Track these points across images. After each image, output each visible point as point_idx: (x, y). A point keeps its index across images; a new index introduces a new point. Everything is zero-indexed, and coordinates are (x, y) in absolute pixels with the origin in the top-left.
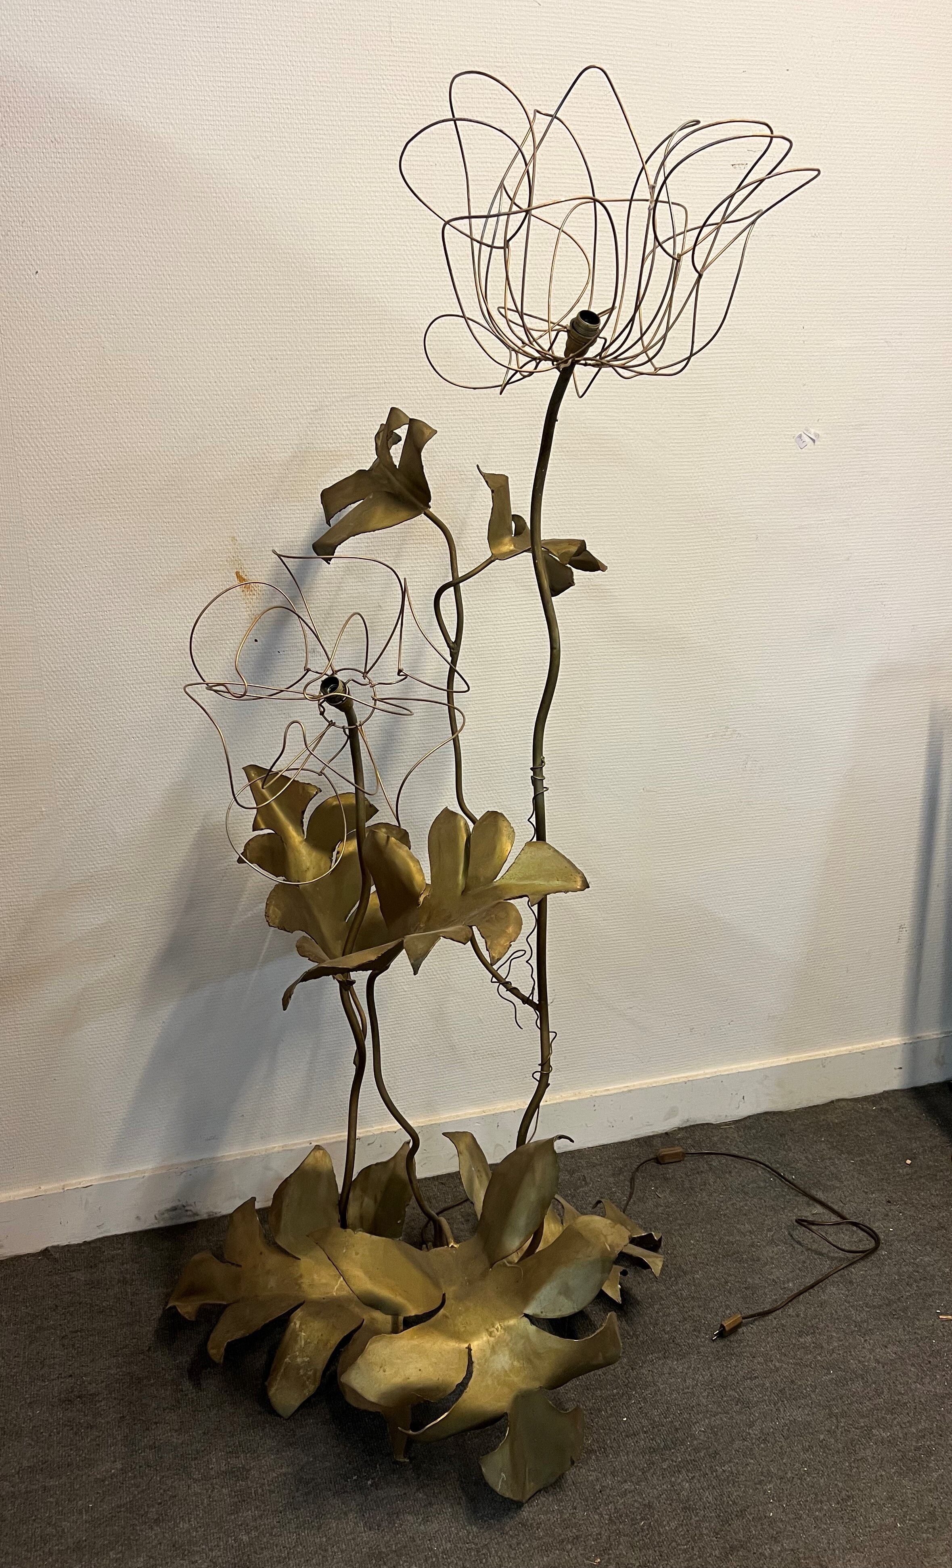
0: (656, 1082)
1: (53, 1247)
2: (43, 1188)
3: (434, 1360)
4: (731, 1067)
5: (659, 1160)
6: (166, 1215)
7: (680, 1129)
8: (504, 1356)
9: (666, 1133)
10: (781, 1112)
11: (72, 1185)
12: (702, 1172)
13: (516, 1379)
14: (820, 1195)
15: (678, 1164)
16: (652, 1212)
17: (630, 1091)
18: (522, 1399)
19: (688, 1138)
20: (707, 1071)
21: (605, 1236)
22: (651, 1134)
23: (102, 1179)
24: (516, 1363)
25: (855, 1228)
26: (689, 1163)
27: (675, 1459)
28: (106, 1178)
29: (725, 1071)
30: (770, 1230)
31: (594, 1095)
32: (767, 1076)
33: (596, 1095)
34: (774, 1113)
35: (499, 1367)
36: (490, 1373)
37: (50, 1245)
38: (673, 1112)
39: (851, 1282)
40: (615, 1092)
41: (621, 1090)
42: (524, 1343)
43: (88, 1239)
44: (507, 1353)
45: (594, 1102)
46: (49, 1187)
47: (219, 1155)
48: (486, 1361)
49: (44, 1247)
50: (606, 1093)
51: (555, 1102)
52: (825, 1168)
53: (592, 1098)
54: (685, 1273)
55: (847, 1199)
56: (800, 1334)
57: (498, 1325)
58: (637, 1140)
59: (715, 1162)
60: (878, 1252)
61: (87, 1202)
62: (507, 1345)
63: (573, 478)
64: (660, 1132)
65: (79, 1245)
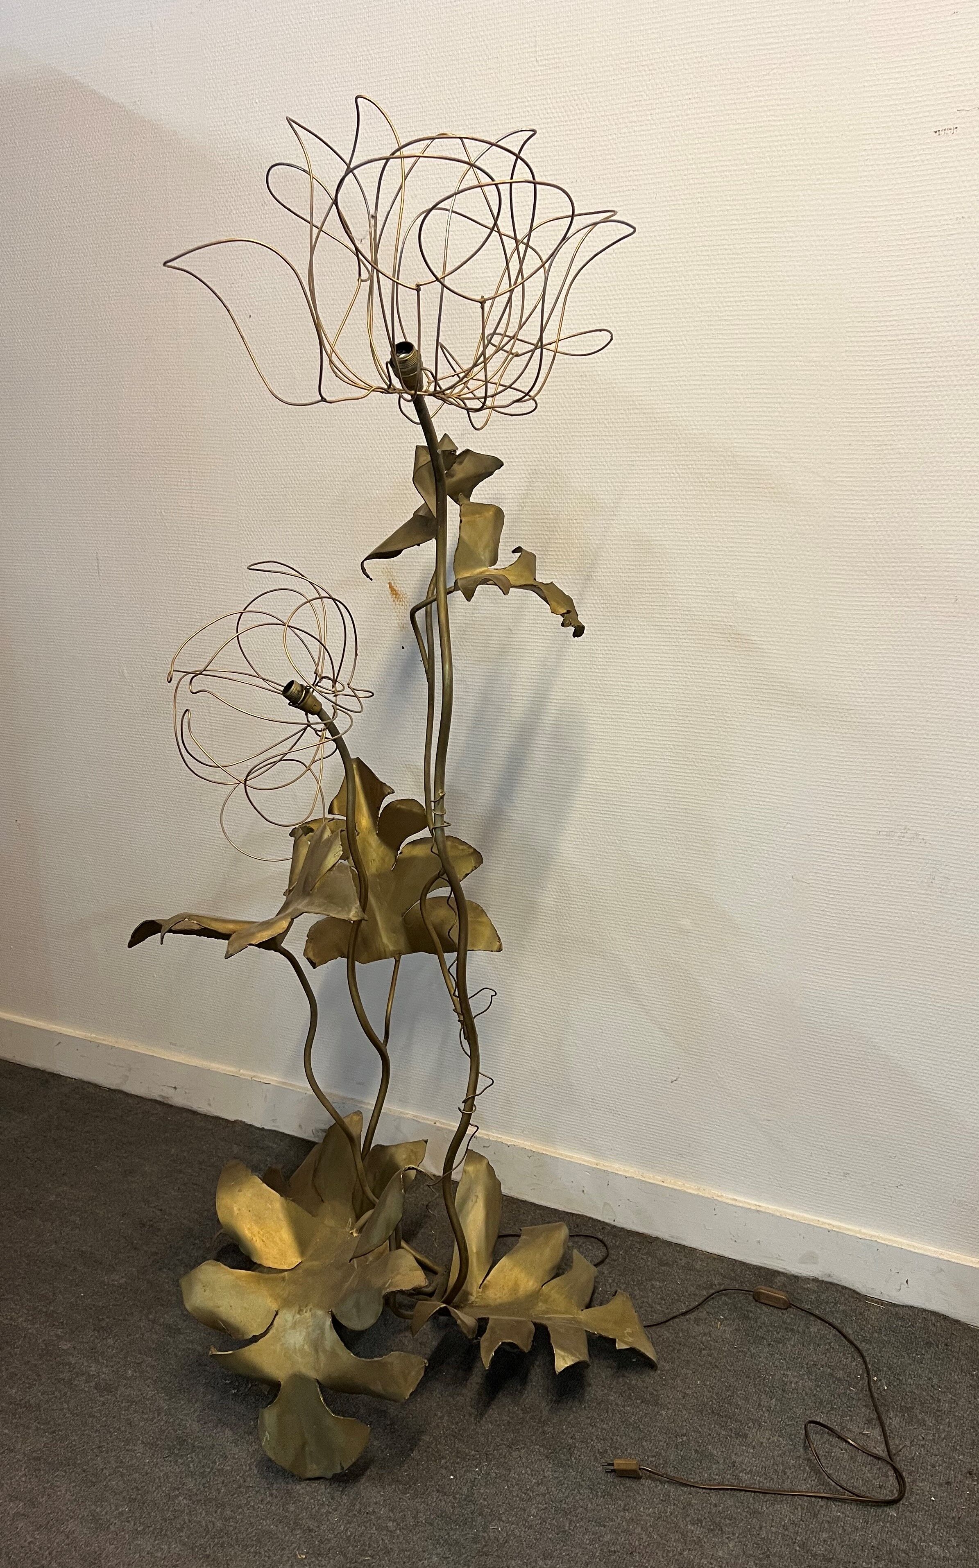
0: (793, 1216)
1: (241, 1121)
2: (242, 1071)
3: (245, 1305)
4: (896, 1239)
5: (757, 1297)
6: (320, 1134)
7: (815, 1280)
8: (300, 1334)
9: (796, 1277)
10: (957, 1321)
11: (259, 1078)
12: (792, 1330)
13: (300, 1360)
14: (894, 1421)
15: (776, 1311)
16: (694, 1337)
17: (758, 1211)
18: (299, 1379)
19: (815, 1292)
20: (864, 1230)
21: (398, 1274)
22: (781, 1270)
23: (279, 1082)
24: (306, 1347)
25: (891, 1473)
26: (788, 1316)
27: (451, 1534)
28: (283, 1083)
29: (886, 1239)
30: (791, 1419)
31: (715, 1198)
32: (942, 1270)
33: (719, 1199)
34: (946, 1318)
35: (292, 1341)
36: (284, 1342)
37: (240, 1119)
38: (810, 1258)
39: (815, 1516)
40: (741, 1205)
41: (749, 1207)
42: (319, 1334)
43: (266, 1128)
44: (304, 1334)
45: (713, 1205)
46: (245, 1073)
47: (366, 1101)
48: (284, 1330)
49: (236, 1119)
50: (733, 1202)
51: (671, 1186)
52: (939, 1401)
53: (712, 1199)
54: (657, 1404)
55: (923, 1443)
56: (698, 1522)
57: (309, 1307)
58: (760, 1268)
59: (816, 1327)
60: (885, 1509)
61: (266, 1097)
62: (307, 1327)
63: (715, 512)
64: (793, 1273)
65: (258, 1128)
